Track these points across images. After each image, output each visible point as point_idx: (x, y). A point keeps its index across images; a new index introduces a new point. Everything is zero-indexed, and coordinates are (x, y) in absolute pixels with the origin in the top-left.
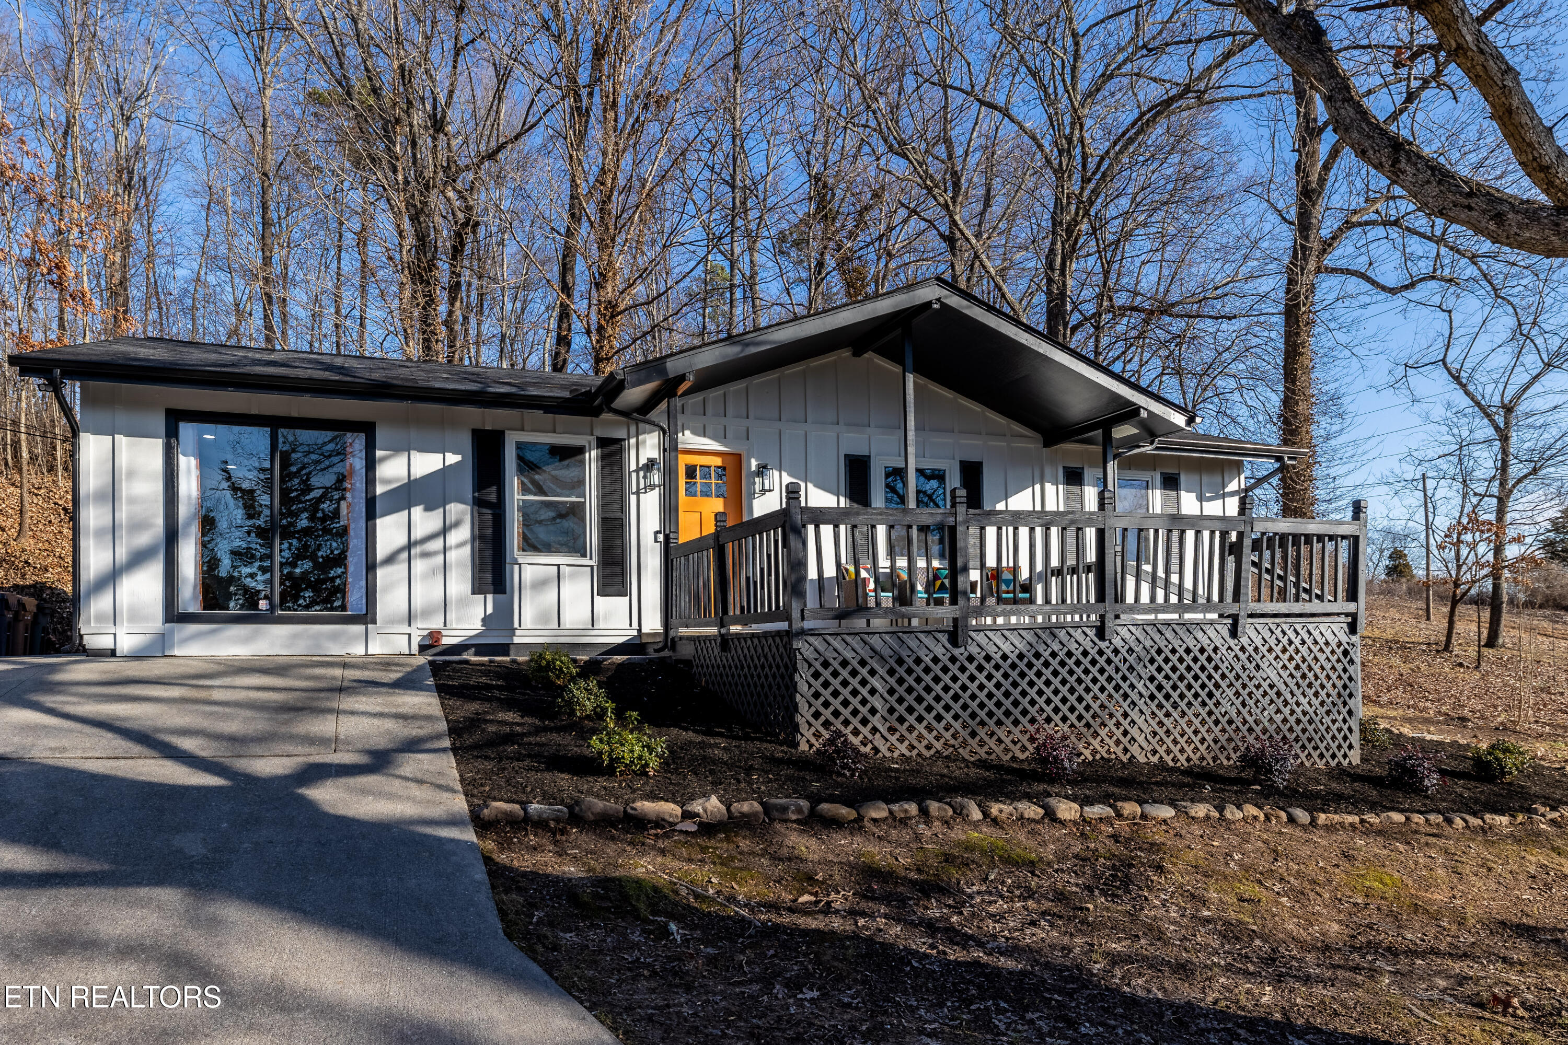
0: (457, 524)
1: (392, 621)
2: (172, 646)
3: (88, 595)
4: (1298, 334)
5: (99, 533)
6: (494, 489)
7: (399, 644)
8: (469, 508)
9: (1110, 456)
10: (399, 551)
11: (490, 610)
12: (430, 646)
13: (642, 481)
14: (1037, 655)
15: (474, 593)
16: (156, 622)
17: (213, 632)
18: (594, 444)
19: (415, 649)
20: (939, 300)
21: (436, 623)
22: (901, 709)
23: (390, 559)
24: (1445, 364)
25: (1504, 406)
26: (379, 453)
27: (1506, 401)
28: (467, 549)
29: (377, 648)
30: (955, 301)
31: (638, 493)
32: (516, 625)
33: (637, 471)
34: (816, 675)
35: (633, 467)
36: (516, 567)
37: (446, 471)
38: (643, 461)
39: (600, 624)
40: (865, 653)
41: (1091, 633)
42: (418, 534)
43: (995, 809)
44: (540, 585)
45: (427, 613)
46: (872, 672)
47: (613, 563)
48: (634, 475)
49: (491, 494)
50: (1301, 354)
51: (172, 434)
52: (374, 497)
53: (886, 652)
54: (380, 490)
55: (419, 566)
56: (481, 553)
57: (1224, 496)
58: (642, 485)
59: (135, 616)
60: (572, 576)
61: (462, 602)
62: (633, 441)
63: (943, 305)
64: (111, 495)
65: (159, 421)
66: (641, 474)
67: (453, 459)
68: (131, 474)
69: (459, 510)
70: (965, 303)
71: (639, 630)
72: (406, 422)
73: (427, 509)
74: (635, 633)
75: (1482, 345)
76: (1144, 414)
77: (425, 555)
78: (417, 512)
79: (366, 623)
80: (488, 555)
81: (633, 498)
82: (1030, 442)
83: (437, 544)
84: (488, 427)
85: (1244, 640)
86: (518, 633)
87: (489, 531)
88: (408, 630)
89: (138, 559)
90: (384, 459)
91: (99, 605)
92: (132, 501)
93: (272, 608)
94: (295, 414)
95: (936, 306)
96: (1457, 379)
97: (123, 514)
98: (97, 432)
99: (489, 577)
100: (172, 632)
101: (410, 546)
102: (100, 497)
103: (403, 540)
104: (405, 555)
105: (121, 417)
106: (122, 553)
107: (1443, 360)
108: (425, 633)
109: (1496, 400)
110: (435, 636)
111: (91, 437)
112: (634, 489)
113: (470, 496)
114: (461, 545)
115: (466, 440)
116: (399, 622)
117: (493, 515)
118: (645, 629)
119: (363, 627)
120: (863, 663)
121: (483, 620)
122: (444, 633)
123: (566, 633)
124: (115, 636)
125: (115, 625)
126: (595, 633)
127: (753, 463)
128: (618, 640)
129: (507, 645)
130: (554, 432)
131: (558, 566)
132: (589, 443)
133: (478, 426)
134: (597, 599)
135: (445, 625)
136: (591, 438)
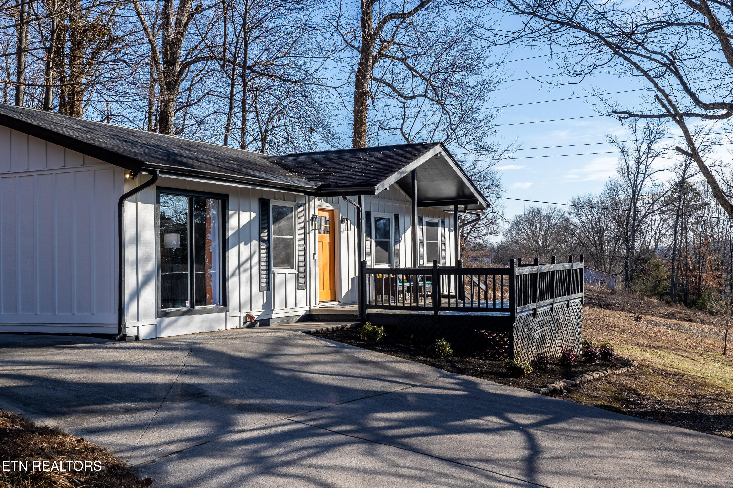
0: (254, 253)
1: (234, 309)
2: (160, 333)
3: (128, 303)
5: (132, 264)
6: (266, 232)
7: (236, 322)
8: (258, 243)
10: (236, 269)
11: (265, 301)
12: (247, 322)
13: (310, 226)
15: (260, 291)
16: (153, 319)
17: (174, 322)
19: (241, 325)
20: (440, 153)
21: (248, 310)
22: (527, 344)
23: (233, 274)
26: (230, 212)
28: (258, 267)
29: (229, 325)
31: (309, 233)
32: (273, 308)
33: (309, 221)
34: (516, 333)
35: (307, 219)
36: (273, 275)
37: (251, 222)
38: (311, 216)
39: (298, 305)
41: (550, 310)
42: (242, 259)
44: (280, 284)
45: (245, 304)
46: (524, 330)
47: (302, 271)
48: (308, 223)
49: (265, 235)
51: (157, 201)
52: (228, 238)
54: (231, 233)
55: (243, 277)
56: (262, 268)
58: (310, 229)
59: (146, 316)
60: (290, 279)
61: (256, 295)
62: (307, 205)
63: (441, 155)
64: (136, 239)
65: (154, 194)
66: (310, 223)
67: (253, 215)
69: (255, 244)
71: (310, 307)
72: (238, 194)
73: (245, 244)
74: (308, 309)
77: (245, 271)
78: (242, 245)
79: (226, 311)
81: (308, 235)
82: (410, 205)
83: (248, 265)
84: (264, 199)
86: (274, 312)
87: (265, 255)
88: (239, 314)
89: (147, 279)
90: (231, 216)
91: (132, 309)
92: (144, 243)
93: (192, 305)
94: (202, 190)
97: (140, 253)
98: (130, 201)
99: (265, 282)
100: (161, 322)
101: (239, 266)
102: (131, 242)
103: (237, 263)
104: (238, 271)
106: (140, 278)
108: (245, 315)
110: (248, 316)
111: (128, 204)
112: (308, 231)
113: (258, 236)
114: (255, 265)
115: (255, 205)
116: (237, 310)
117: (267, 247)
118: (312, 307)
119: (225, 314)
120: (522, 327)
121: (263, 306)
122: (252, 314)
123: (289, 310)
124: (138, 327)
125: (138, 320)
126: (297, 310)
127: (341, 216)
128: (303, 313)
129: (269, 319)
130: (284, 200)
131: (285, 274)
132: (295, 206)
133: (261, 197)
134: (297, 290)
135: (251, 310)
136: (295, 203)
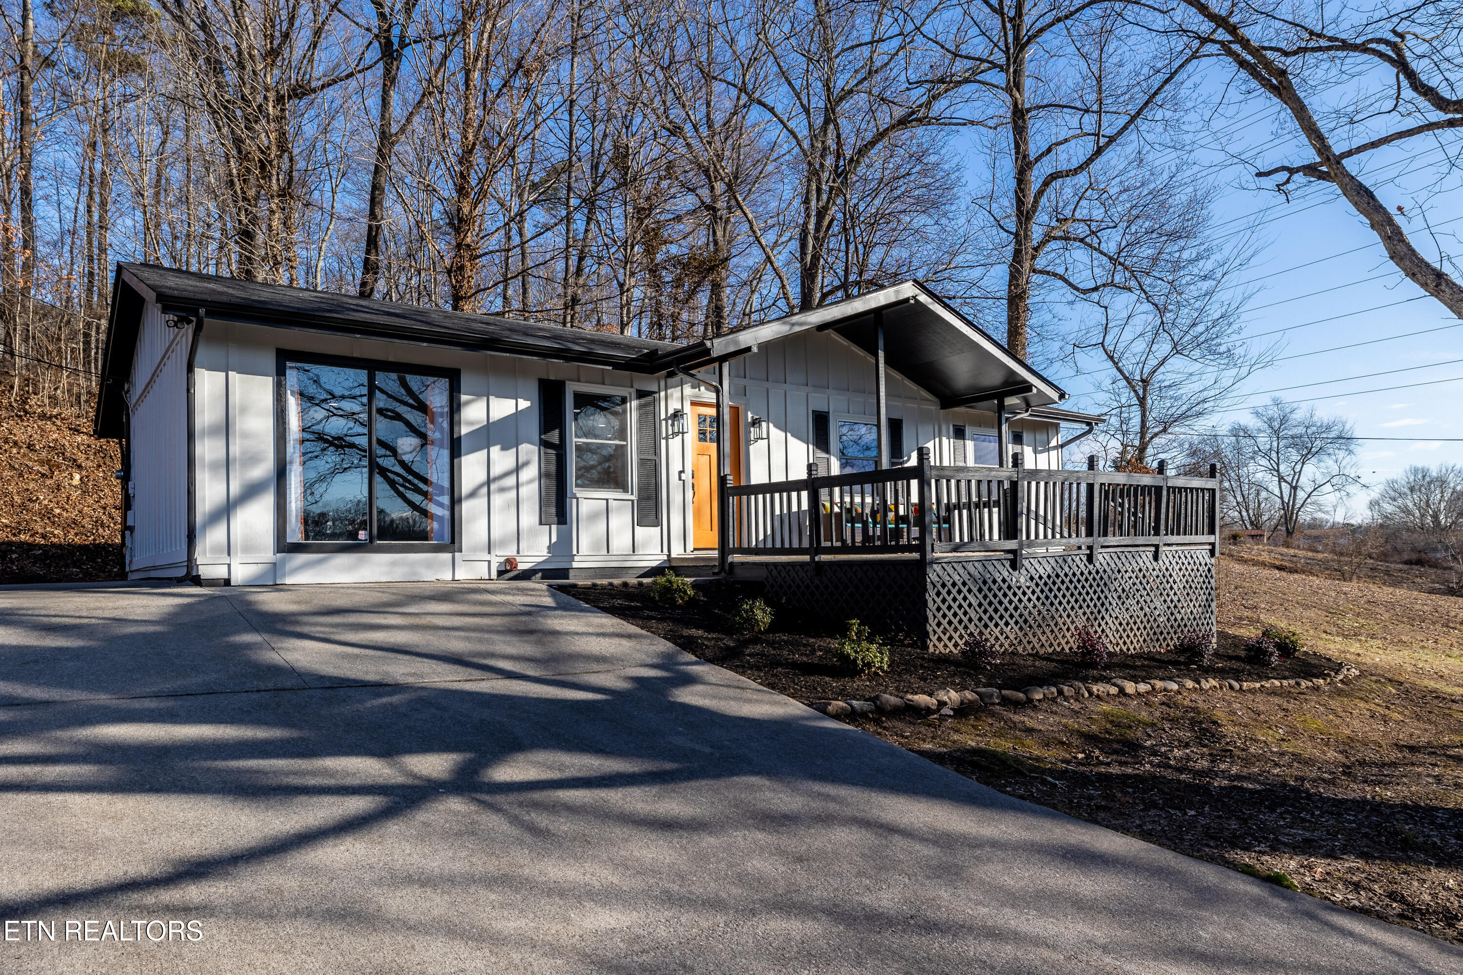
0: (527, 463)
1: (475, 549)
2: (284, 575)
3: (204, 527)
4: (1018, 318)
5: (214, 467)
6: (557, 432)
7: (481, 570)
8: (536, 448)
9: (1003, 420)
10: (481, 486)
11: (554, 539)
12: (506, 571)
13: (670, 428)
14: (1058, 576)
15: (541, 523)
16: (268, 554)
17: (320, 562)
18: (634, 395)
19: (494, 575)
20: (914, 297)
21: (511, 552)
22: (985, 618)
23: (473, 494)
24: (1103, 346)
25: (1143, 381)
26: (464, 398)
27: (1144, 377)
28: (536, 485)
29: (463, 574)
30: (923, 298)
31: (667, 438)
32: (575, 552)
33: (666, 420)
34: (938, 594)
35: (663, 416)
36: (574, 501)
37: (517, 415)
38: (671, 411)
39: (639, 551)
40: (966, 577)
41: (1084, 559)
42: (496, 471)
43: (1095, 688)
44: (593, 517)
45: (503, 543)
46: (970, 591)
47: (649, 498)
48: (664, 423)
49: (554, 437)
50: (1021, 334)
51: (280, 372)
52: (460, 438)
53: (978, 576)
54: (464, 430)
55: (498, 500)
56: (547, 488)
57: (1048, 450)
58: (670, 432)
59: (248, 548)
60: (619, 509)
61: (532, 532)
62: (663, 394)
63: (917, 301)
64: (226, 429)
65: (270, 360)
66: (670, 422)
67: (524, 404)
68: (244, 410)
69: (529, 450)
70: (930, 300)
71: (669, 556)
72: (485, 369)
73: (503, 449)
74: (665, 558)
75: (1128, 335)
76: (1035, 390)
77: (502, 490)
78: (495, 450)
79: (453, 552)
80: (553, 489)
81: (663, 442)
82: (932, 405)
83: (511, 481)
84: (552, 378)
85: (1160, 562)
86: (576, 558)
87: (553, 468)
88: (488, 558)
89: (251, 492)
90: (468, 403)
91: (214, 536)
92: (245, 435)
93: (371, 538)
94: (391, 359)
95: (912, 302)
96: (1111, 358)
97: (236, 449)
98: (211, 368)
99: (553, 510)
100: (283, 562)
101: (489, 482)
102: (213, 431)
103: (483, 477)
104: (485, 490)
105: (235, 355)
106: (235, 488)
107: (1102, 344)
108: (502, 560)
109: (1138, 378)
110: (510, 562)
111: (206, 373)
112: (664, 435)
113: (537, 438)
114: (530, 481)
115: (533, 388)
116: (481, 550)
117: (557, 455)
118: (673, 555)
119: (450, 555)
120: (964, 584)
121: (549, 548)
122: (518, 559)
123: (614, 558)
124: (229, 565)
125: (229, 554)
126: (635, 558)
127: (750, 415)
128: (654, 564)
129: (568, 569)
130: (603, 384)
131: (607, 500)
132: (630, 394)
133: (545, 377)
134: (637, 528)
135: (518, 552)
136: (631, 390)
